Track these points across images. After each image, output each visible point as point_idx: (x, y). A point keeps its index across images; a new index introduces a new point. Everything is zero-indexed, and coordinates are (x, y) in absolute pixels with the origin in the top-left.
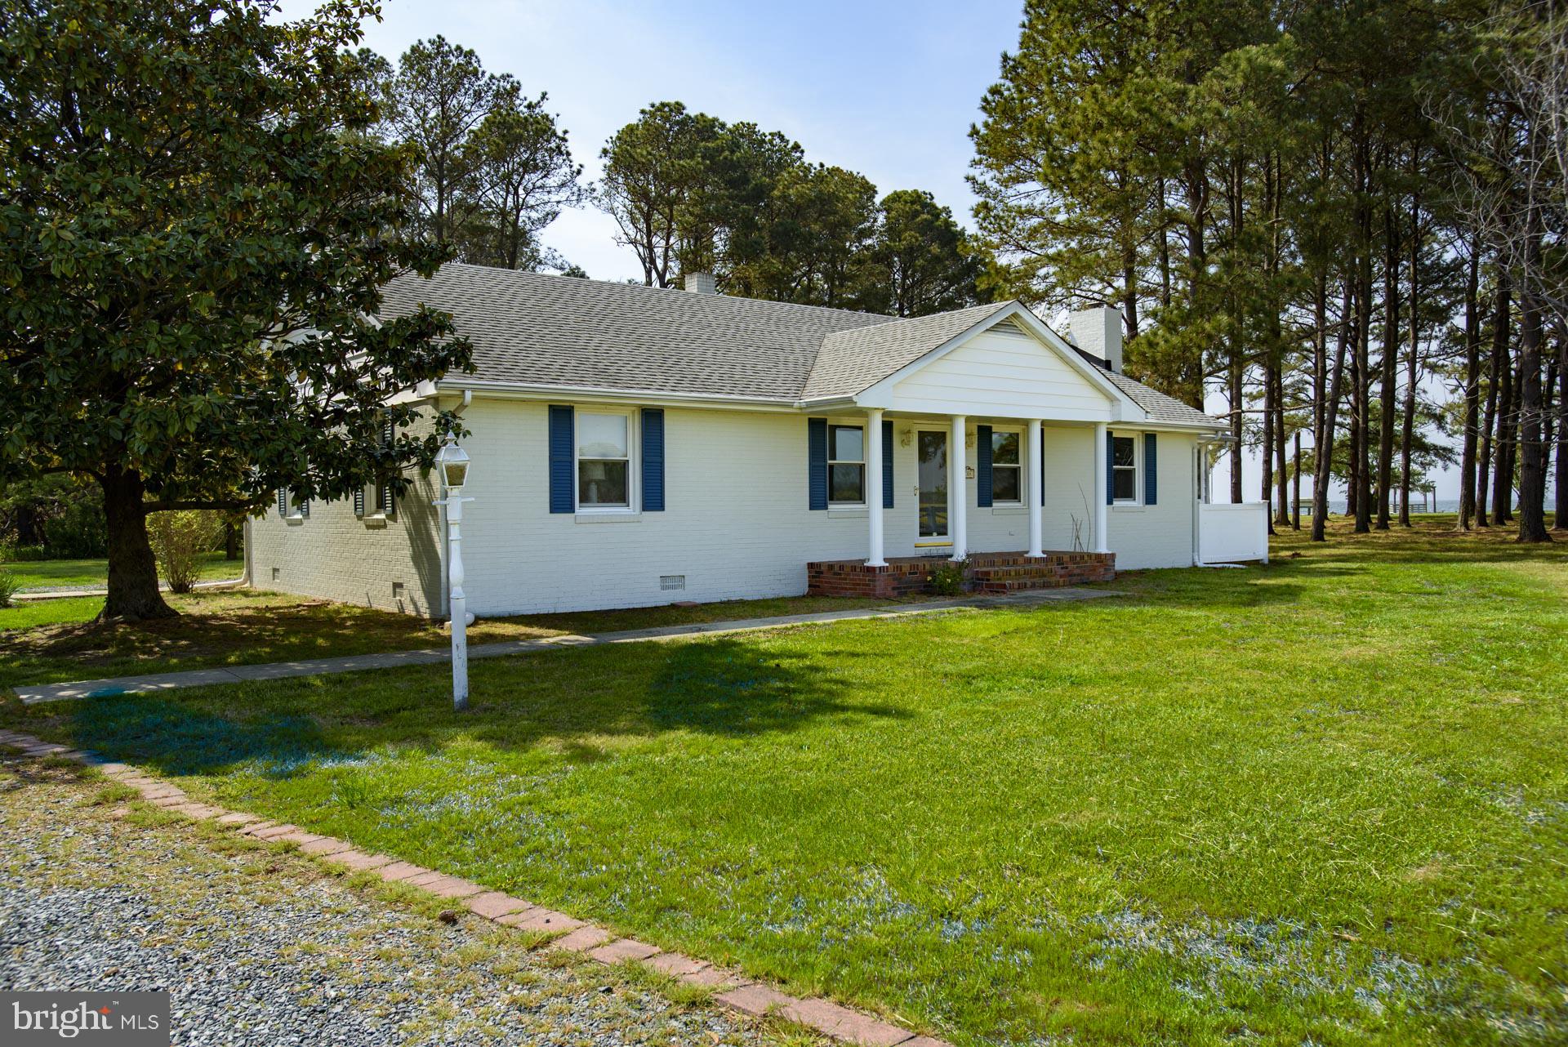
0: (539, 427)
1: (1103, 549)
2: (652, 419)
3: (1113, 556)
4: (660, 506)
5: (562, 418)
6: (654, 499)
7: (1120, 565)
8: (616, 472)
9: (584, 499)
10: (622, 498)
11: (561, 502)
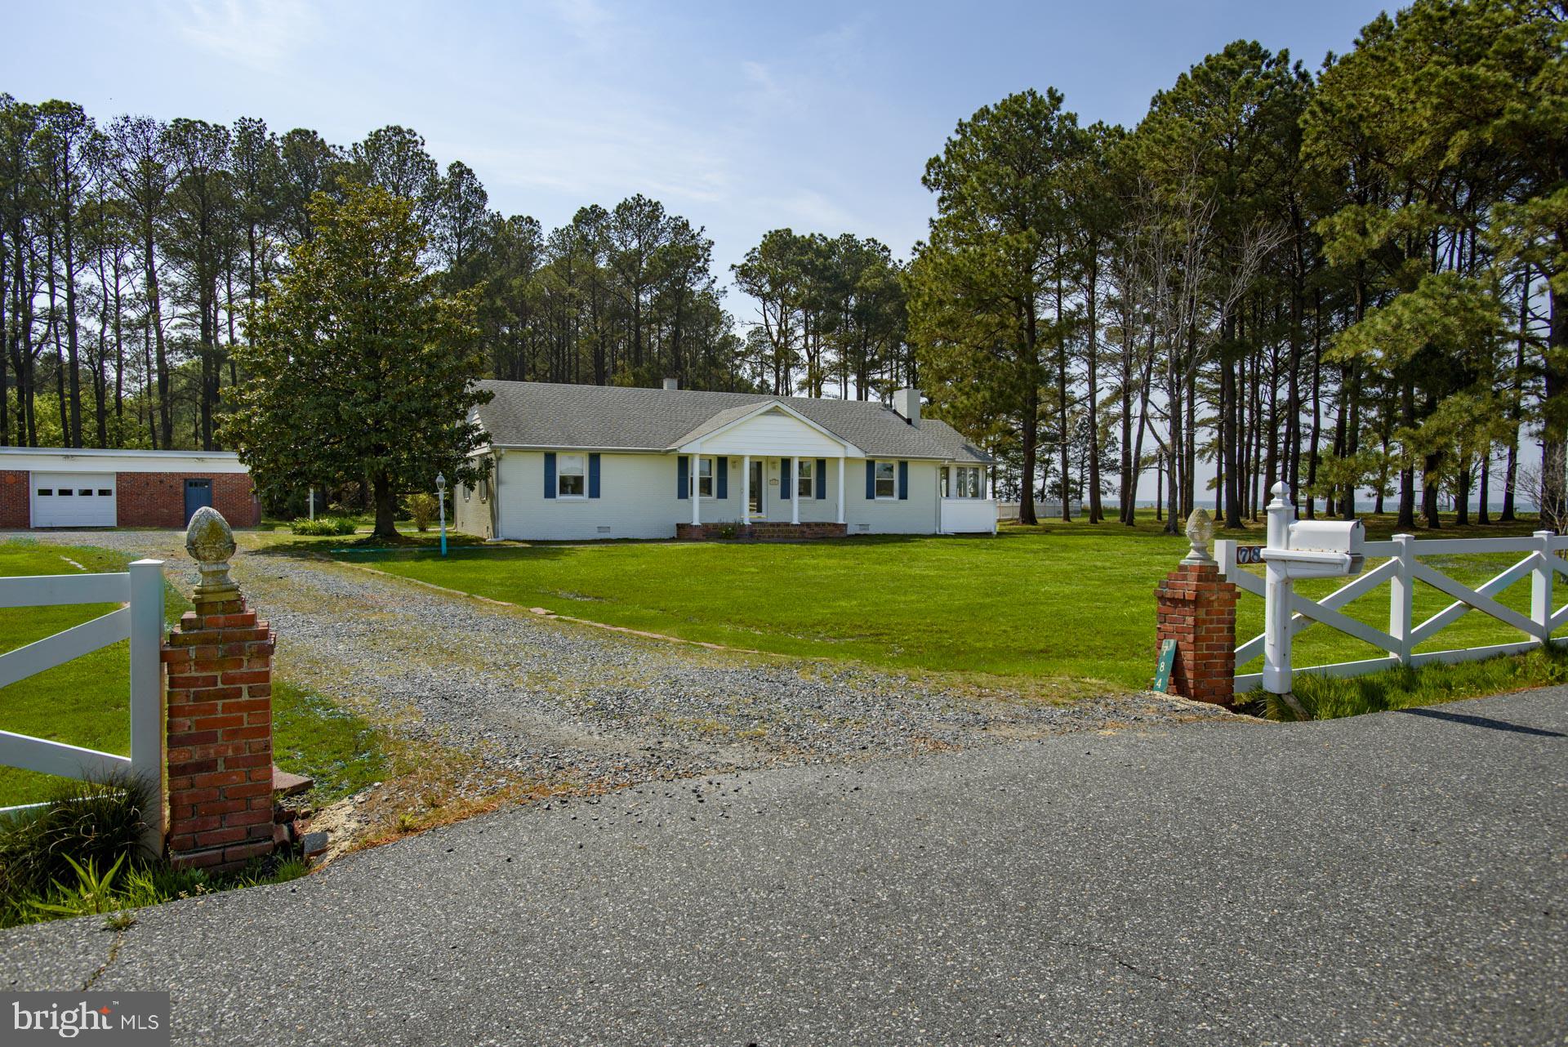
0: (539, 462)
1: (841, 521)
2: (594, 458)
3: (846, 525)
4: (598, 496)
5: (550, 458)
6: (595, 493)
7: (851, 531)
8: (578, 480)
9: (562, 492)
10: (581, 493)
11: (549, 493)
